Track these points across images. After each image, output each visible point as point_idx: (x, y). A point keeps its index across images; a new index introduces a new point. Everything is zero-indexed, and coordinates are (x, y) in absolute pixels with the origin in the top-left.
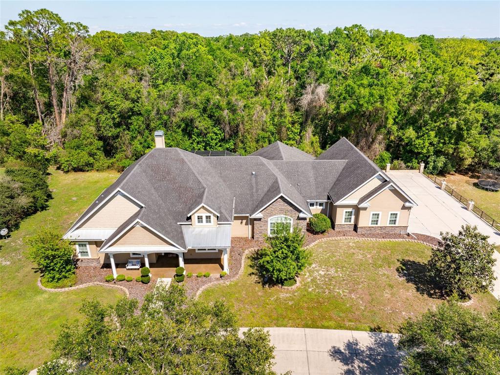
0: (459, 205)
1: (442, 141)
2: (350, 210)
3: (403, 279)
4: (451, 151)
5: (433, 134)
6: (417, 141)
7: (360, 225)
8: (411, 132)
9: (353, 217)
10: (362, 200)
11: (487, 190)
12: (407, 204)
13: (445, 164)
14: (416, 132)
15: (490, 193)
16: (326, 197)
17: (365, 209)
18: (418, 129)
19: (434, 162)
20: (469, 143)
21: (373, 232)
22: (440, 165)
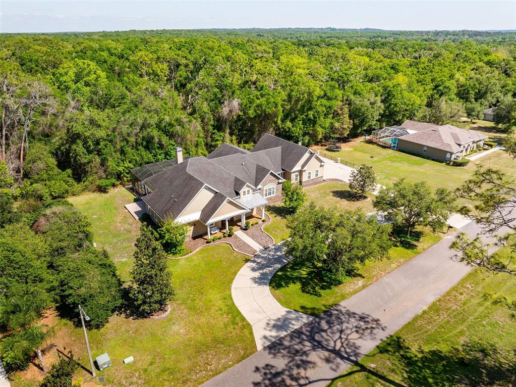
0: (332, 162)
1: (306, 126)
2: (297, 173)
3: (338, 198)
4: (311, 132)
5: (301, 122)
6: (293, 129)
7: (303, 181)
8: (289, 124)
9: (299, 177)
10: (303, 166)
11: (334, 151)
12: (323, 164)
13: (309, 141)
14: (292, 123)
15: (336, 153)
16: (281, 170)
17: (305, 171)
18: (292, 121)
19: (303, 140)
20: (320, 125)
21: (309, 183)
22: (307, 141)
